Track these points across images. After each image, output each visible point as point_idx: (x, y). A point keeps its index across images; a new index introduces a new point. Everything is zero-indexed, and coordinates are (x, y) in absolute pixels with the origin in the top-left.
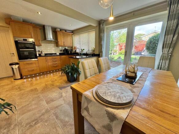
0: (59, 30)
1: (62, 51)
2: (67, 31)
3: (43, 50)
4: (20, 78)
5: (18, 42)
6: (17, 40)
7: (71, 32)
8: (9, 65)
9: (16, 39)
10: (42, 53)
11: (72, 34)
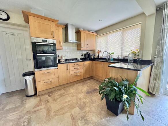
0: (82, 29)
1: (83, 55)
2: (91, 31)
3: (64, 55)
4: (33, 94)
5: (36, 43)
6: (35, 41)
7: (95, 32)
8: (22, 75)
9: (34, 39)
10: (62, 59)
11: (96, 34)
